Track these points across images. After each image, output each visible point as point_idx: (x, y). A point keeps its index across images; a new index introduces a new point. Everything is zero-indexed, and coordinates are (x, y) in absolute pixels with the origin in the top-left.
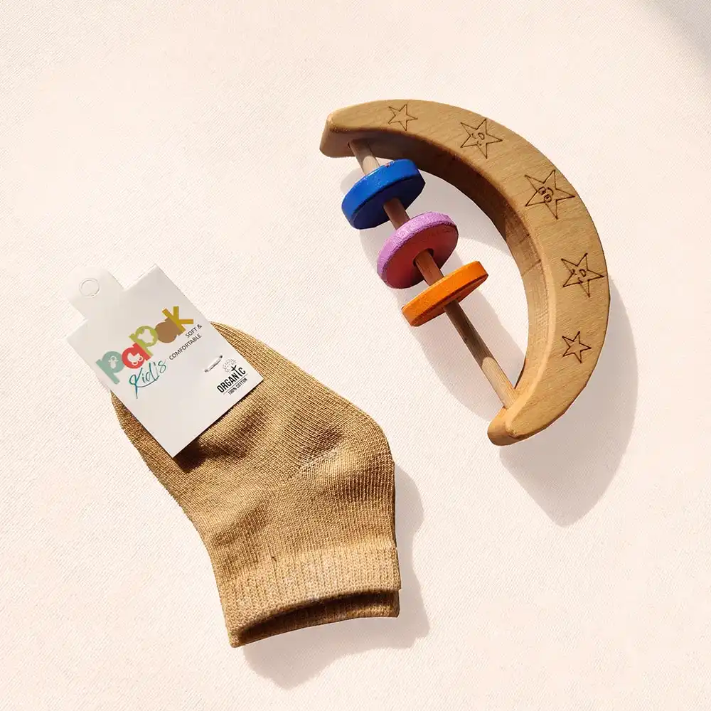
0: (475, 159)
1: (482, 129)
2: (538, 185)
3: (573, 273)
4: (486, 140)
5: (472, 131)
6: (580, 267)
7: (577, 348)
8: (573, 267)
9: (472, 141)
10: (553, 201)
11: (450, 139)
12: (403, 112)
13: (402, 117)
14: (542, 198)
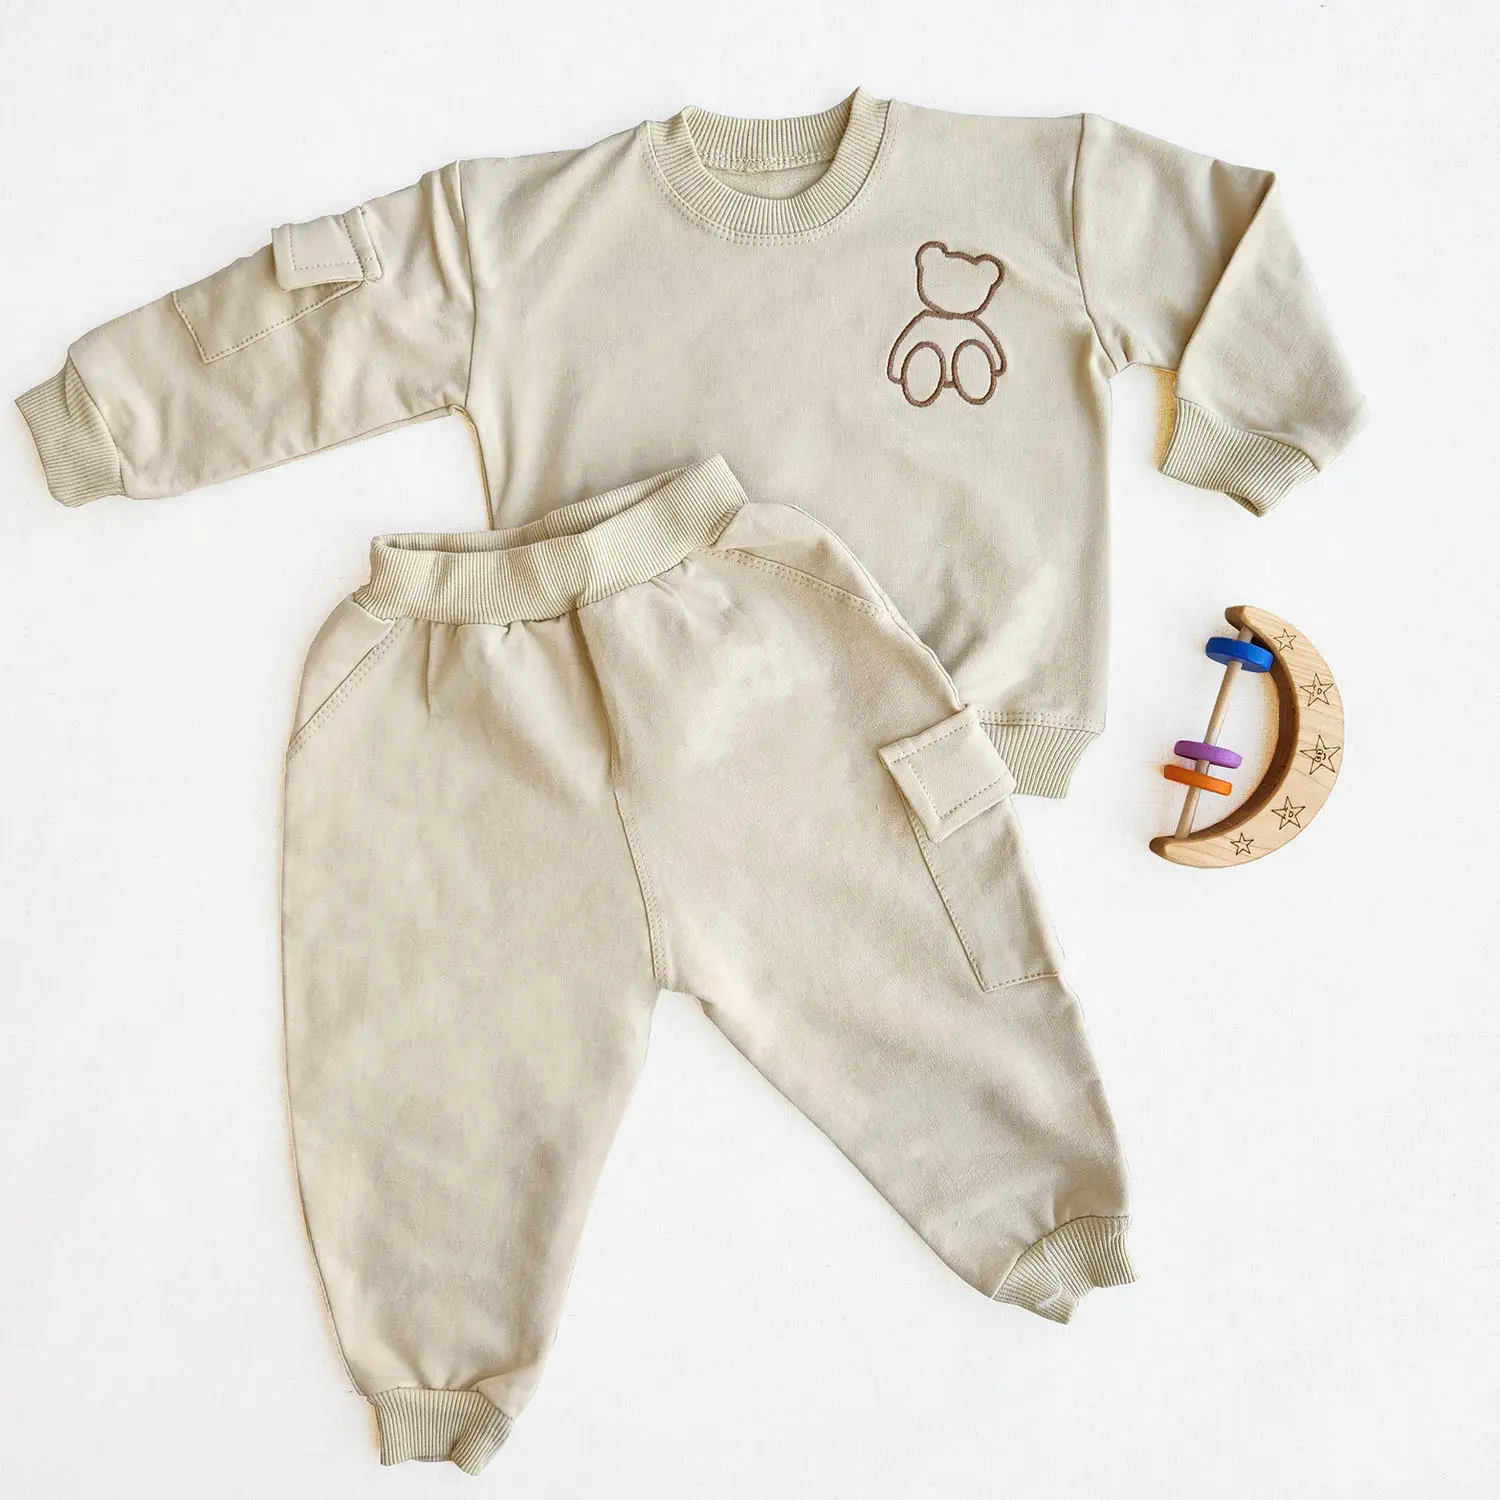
0: (1302, 703)
1: (1322, 688)
2: (1320, 746)
3: (1285, 809)
4: (1318, 696)
5: (1317, 683)
6: (1295, 811)
7: (1242, 846)
8: (1290, 808)
9: (1311, 690)
10: (1318, 764)
11: (1299, 678)
12: (1288, 640)
13: (1285, 641)
14: (1313, 754)
